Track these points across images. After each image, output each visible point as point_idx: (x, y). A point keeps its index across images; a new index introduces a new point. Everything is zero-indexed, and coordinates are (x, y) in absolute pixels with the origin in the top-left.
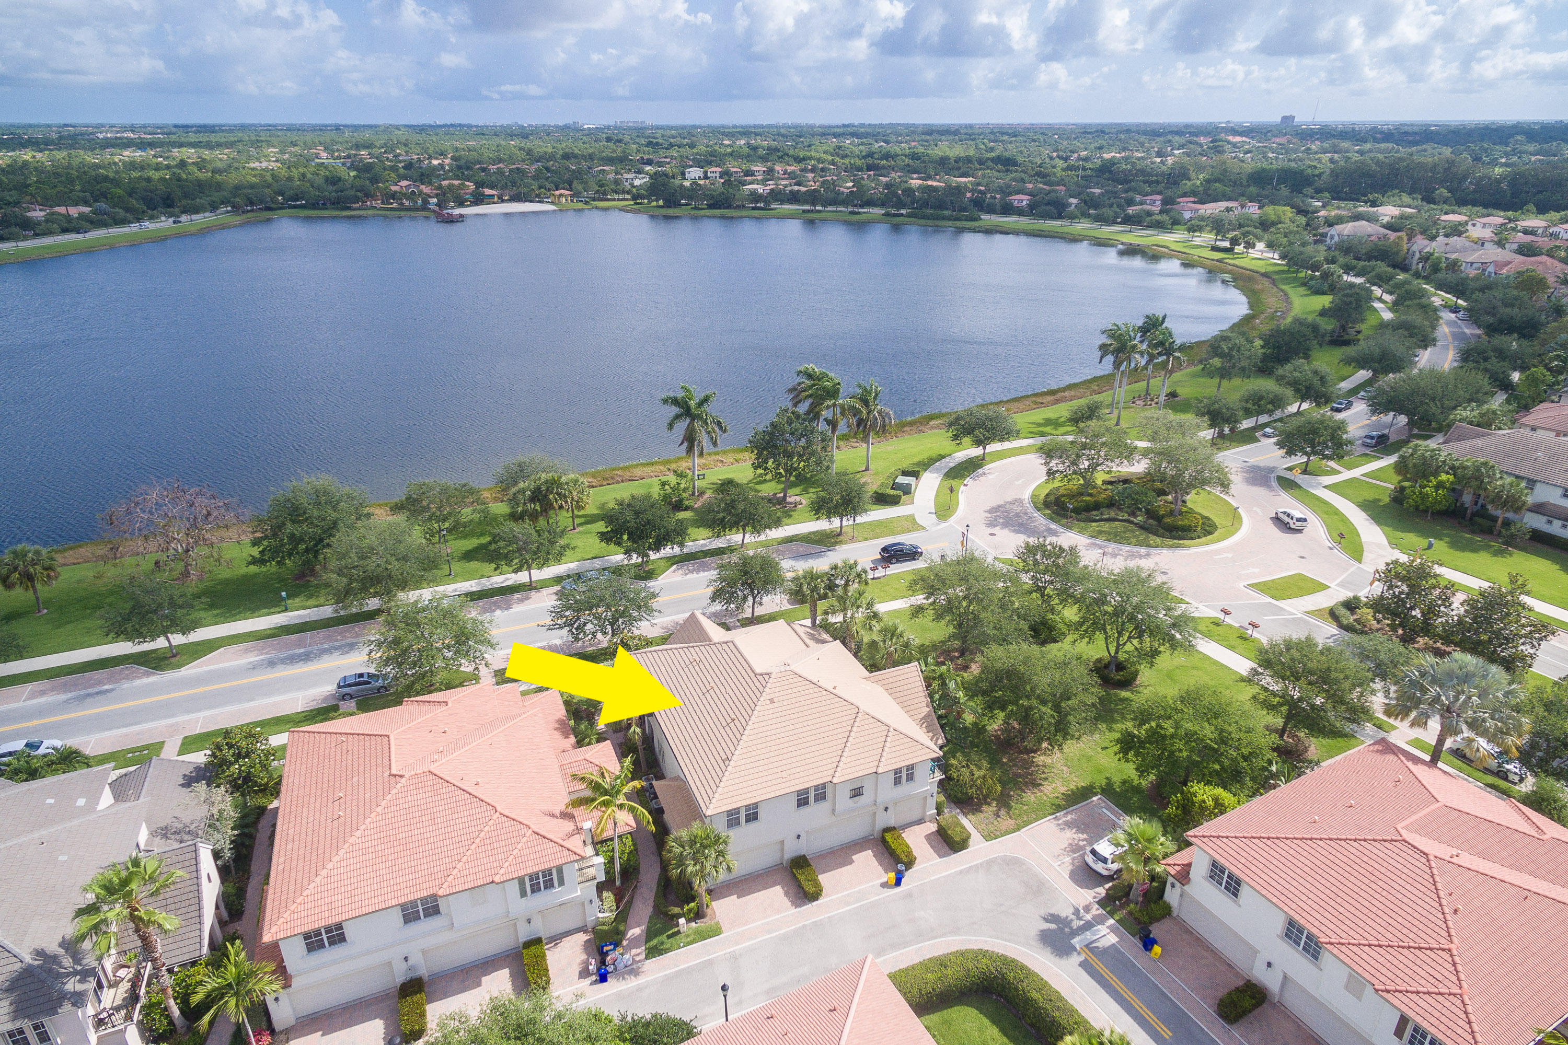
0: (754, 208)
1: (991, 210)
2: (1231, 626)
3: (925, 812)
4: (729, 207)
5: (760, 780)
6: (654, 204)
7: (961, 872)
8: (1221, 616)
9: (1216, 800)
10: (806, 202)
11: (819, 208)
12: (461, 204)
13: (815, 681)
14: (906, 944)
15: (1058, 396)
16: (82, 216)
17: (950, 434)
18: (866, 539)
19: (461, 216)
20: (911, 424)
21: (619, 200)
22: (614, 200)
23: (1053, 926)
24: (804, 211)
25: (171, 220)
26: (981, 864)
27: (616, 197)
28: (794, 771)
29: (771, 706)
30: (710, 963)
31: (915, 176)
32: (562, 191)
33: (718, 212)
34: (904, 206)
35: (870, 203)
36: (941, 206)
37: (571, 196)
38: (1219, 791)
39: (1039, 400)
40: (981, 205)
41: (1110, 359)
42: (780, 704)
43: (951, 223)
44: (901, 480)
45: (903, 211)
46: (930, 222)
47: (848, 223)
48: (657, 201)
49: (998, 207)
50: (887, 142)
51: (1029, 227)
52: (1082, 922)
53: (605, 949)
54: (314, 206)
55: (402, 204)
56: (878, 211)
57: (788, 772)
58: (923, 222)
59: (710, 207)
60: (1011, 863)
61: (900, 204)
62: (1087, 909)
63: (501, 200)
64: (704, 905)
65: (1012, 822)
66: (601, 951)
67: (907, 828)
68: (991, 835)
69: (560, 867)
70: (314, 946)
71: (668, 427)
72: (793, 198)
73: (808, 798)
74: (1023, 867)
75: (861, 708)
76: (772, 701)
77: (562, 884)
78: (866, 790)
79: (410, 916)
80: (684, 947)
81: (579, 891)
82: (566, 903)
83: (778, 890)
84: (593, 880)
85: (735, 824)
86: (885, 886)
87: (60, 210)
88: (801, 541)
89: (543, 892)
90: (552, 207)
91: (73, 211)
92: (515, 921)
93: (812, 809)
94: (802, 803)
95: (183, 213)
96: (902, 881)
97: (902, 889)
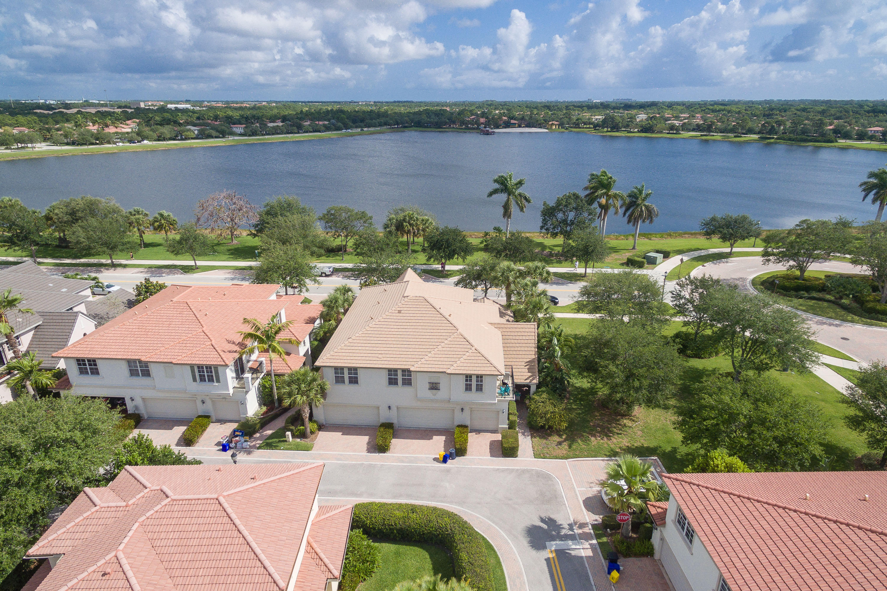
0: (668, 133)
1: (847, 136)
3: (497, 424)
4: (653, 132)
5: (362, 355)
6: (605, 130)
7: (498, 469)
10: (703, 131)
11: (712, 134)
12: (497, 127)
13: (438, 308)
16: (324, 125)
19: (494, 132)
20: (692, 234)
21: (586, 128)
22: (583, 128)
23: (545, 526)
24: (702, 135)
25: (361, 129)
26: (517, 470)
27: (585, 126)
28: (388, 355)
32: (554, 122)
34: (777, 134)
35: (750, 132)
37: (558, 125)
38: (736, 461)
40: (838, 132)
42: (404, 315)
44: (652, 255)
45: (775, 136)
48: (607, 128)
49: (855, 135)
51: (876, 147)
52: (571, 533)
53: (237, 433)
55: (468, 126)
56: (755, 136)
60: (545, 477)
61: (774, 133)
62: (582, 526)
63: (520, 126)
64: (308, 430)
65: (565, 452)
66: (234, 434)
67: (478, 431)
68: (542, 455)
69: (216, 367)
70: (83, 371)
71: (490, 194)
72: (698, 128)
73: (397, 379)
74: (550, 482)
75: (459, 330)
76: (400, 312)
77: (218, 381)
78: (441, 386)
79: (133, 373)
80: (283, 450)
81: (231, 391)
82: (225, 397)
83: (365, 439)
84: (243, 388)
85: (339, 380)
86: (436, 460)
87: (316, 122)
88: (556, 276)
89: (207, 383)
90: (546, 131)
91: (321, 123)
92: (194, 397)
93: (400, 390)
94: (393, 380)
95: (365, 126)
96: (449, 461)
97: (444, 465)
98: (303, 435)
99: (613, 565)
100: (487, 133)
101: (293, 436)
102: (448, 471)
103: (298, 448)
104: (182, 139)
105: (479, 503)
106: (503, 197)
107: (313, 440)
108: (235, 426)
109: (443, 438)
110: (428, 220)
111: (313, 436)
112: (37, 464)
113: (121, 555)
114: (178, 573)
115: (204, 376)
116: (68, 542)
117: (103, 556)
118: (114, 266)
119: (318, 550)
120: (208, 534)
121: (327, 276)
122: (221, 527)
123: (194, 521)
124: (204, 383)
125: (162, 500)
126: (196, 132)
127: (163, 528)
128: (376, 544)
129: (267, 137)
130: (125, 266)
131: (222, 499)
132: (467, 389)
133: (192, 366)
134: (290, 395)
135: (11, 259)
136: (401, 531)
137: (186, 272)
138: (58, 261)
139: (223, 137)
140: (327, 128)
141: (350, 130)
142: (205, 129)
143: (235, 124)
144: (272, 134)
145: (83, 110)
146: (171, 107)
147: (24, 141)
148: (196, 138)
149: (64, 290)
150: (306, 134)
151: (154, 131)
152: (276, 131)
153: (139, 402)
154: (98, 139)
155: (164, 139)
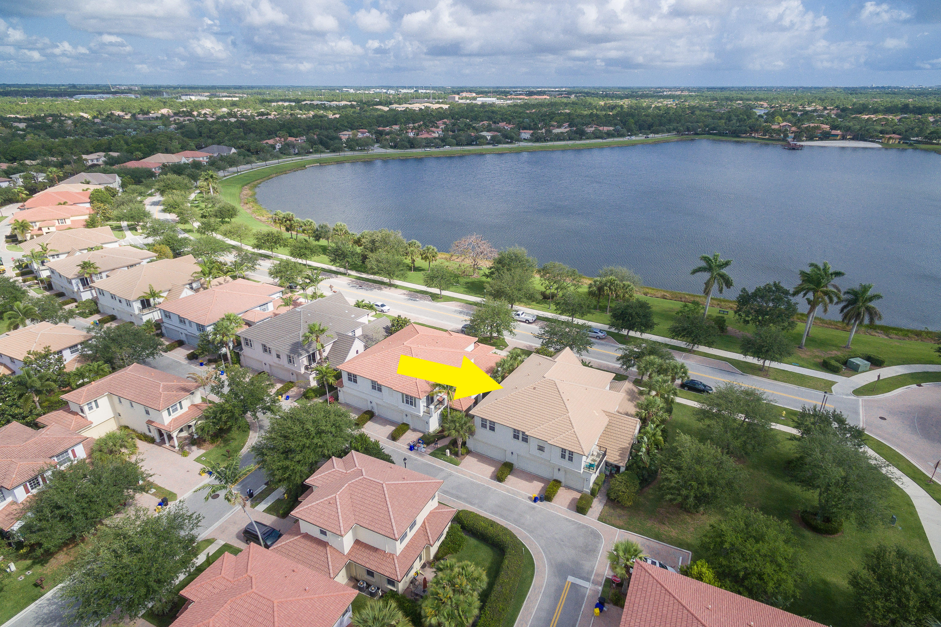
3: (583, 487)
5: (501, 414)
7: (567, 519)
12: (811, 139)
13: (561, 392)
16: (608, 132)
18: (776, 379)
19: (803, 146)
23: (571, 565)
25: (645, 136)
26: (581, 524)
28: (516, 419)
29: (532, 390)
30: (443, 470)
37: (900, 139)
44: (857, 361)
52: (587, 576)
54: (720, 134)
55: (772, 136)
57: (513, 418)
60: (595, 535)
62: (600, 575)
63: (844, 138)
64: (460, 452)
65: (621, 523)
67: (568, 488)
68: (604, 520)
69: (415, 398)
70: (350, 379)
71: (694, 272)
73: (519, 437)
75: (569, 413)
76: (534, 388)
77: (415, 406)
78: (545, 450)
79: (374, 388)
80: (442, 460)
81: (421, 414)
82: (418, 417)
83: (492, 469)
84: (428, 413)
85: (484, 426)
86: (530, 498)
87: (601, 128)
88: (731, 363)
89: (409, 405)
90: (880, 146)
91: (606, 129)
92: (402, 411)
93: (519, 443)
94: (516, 437)
95: (651, 133)
96: (538, 502)
97: (533, 503)
98: (456, 454)
99: (600, 605)
100: (794, 148)
101: (451, 453)
102: (534, 508)
103: (451, 462)
104: (476, 145)
106: (706, 276)
107: (462, 459)
108: (421, 435)
109: (542, 485)
110: (629, 286)
111: (462, 457)
112: (315, 441)
113: (337, 497)
114: (357, 514)
115: (408, 401)
116: (321, 482)
117: (331, 494)
118: (391, 285)
119: (427, 528)
120: (374, 500)
121: (529, 323)
122: (380, 499)
123: (370, 491)
124: (407, 405)
125: (360, 476)
126: (489, 138)
127: (357, 490)
128: (467, 537)
129: (549, 144)
130: (396, 287)
131: (384, 485)
132: (562, 458)
133: (403, 394)
134: (449, 429)
135: (334, 268)
136: (482, 534)
137: (433, 300)
138: (359, 275)
139: (511, 143)
140: (609, 135)
141: (633, 138)
142: (497, 135)
143: (525, 128)
144: (555, 141)
145: (410, 106)
146: (480, 100)
147: (363, 146)
148: (488, 144)
149: (353, 316)
150: (588, 141)
151: (454, 137)
152: (559, 137)
153: (374, 404)
154: (412, 144)
155: (461, 145)
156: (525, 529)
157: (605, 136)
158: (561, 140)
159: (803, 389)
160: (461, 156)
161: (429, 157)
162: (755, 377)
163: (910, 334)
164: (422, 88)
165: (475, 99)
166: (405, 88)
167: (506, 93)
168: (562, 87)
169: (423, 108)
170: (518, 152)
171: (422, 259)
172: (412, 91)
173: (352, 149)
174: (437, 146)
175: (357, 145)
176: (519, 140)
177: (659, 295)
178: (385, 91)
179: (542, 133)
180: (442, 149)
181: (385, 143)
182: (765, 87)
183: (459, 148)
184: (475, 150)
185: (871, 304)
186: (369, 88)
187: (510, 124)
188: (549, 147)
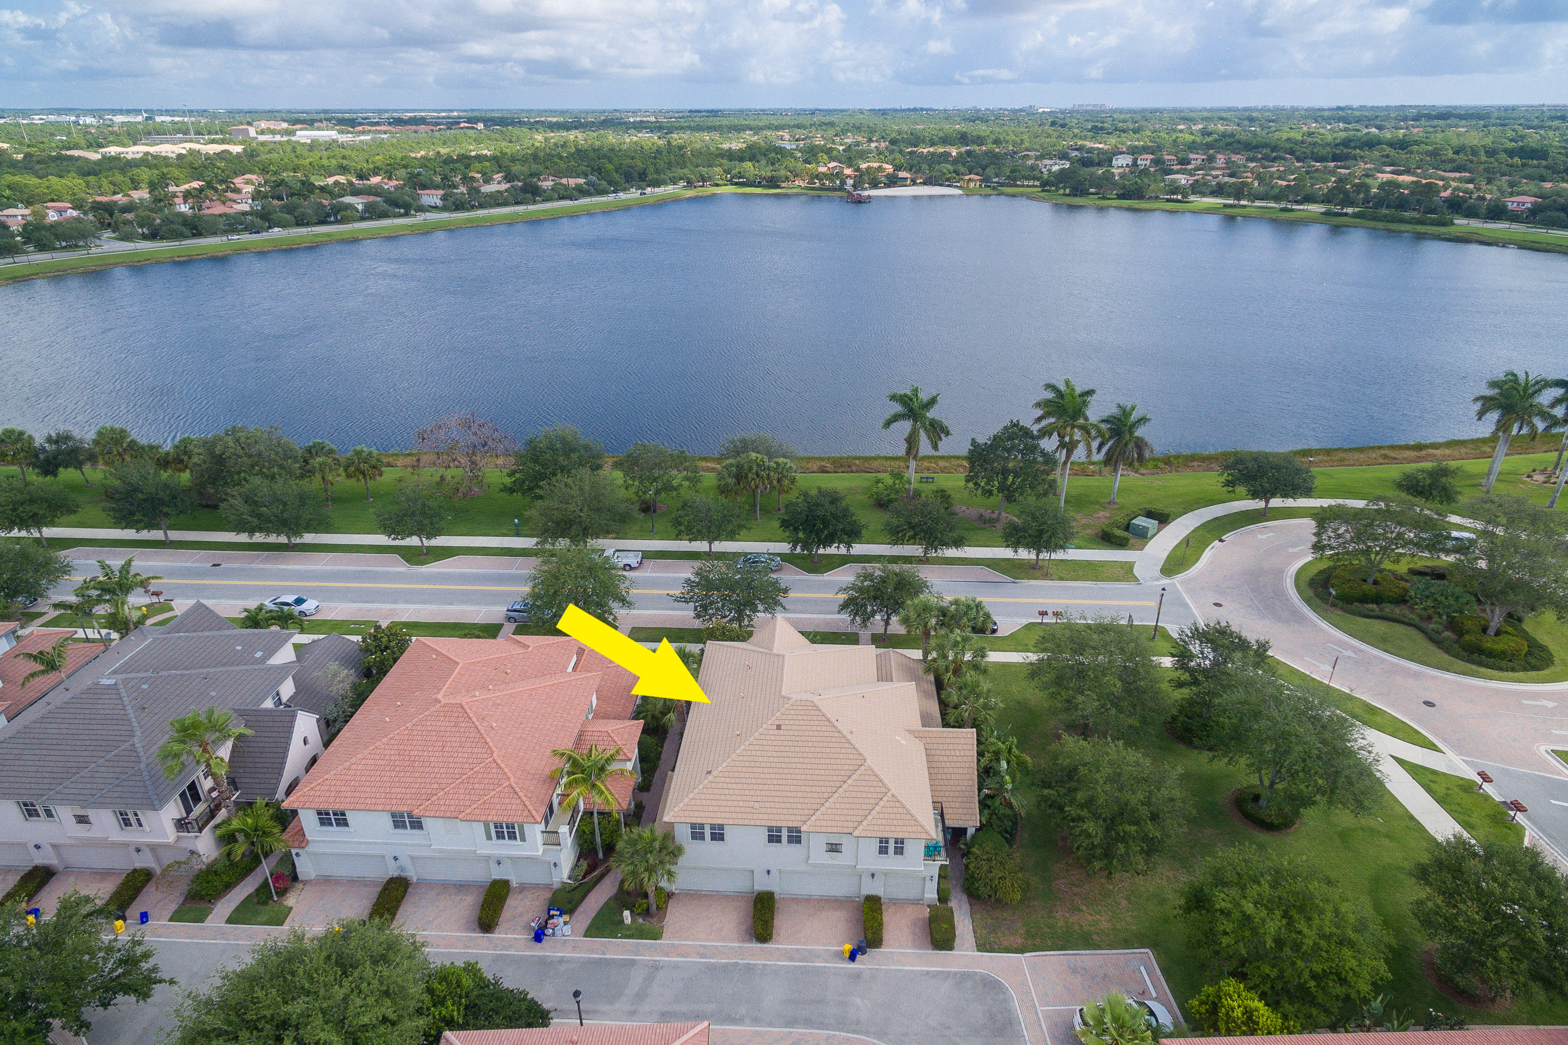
0: (1168, 200)
1: (1471, 213)
2: (1487, 798)
3: (923, 893)
4: (1140, 197)
5: (730, 803)
6: (1061, 191)
7: (928, 973)
8: (1479, 780)
9: (1249, 1014)
10: (1228, 196)
11: (1243, 202)
12: (875, 185)
13: (833, 718)
14: (821, 1026)
15: (1423, 453)
16: (578, 187)
17: (1222, 479)
18: (1061, 579)
19: (869, 197)
21: (1028, 186)
22: (1023, 186)
24: (1225, 206)
25: (640, 191)
26: (955, 973)
27: (1026, 183)
28: (768, 805)
29: (776, 732)
30: (632, 963)
31: (1388, 169)
32: (972, 176)
33: (1126, 203)
34: (1352, 204)
35: (1309, 199)
36: (1402, 204)
37: (981, 181)
38: (1258, 1004)
39: (1392, 454)
40: (1457, 206)
41: (1493, 416)
42: (786, 733)
43: (1408, 227)
44: (1141, 521)
45: (1350, 210)
46: (1380, 225)
47: (1274, 221)
48: (1064, 188)
49: (1483, 210)
50: (1380, 128)
51: (1519, 237)
53: (552, 912)
55: (824, 184)
56: (1316, 208)
57: (761, 804)
58: (1372, 224)
59: (1121, 197)
60: (991, 985)
61: (1347, 201)
63: (914, 183)
64: (654, 906)
65: (1019, 941)
66: (549, 913)
67: (892, 901)
68: (988, 946)
69: (521, 823)
70: (324, 822)
71: (888, 424)
72: (1219, 191)
73: (780, 836)
74: (1001, 997)
75: (868, 761)
77: (523, 839)
78: (844, 849)
79: (398, 823)
80: (620, 938)
81: (541, 851)
82: (533, 861)
83: (736, 919)
84: (555, 845)
85: (698, 837)
86: (839, 955)
87: (564, 181)
88: (988, 566)
89: (507, 841)
90: (960, 192)
91: (572, 182)
92: (487, 858)
93: (785, 849)
94: (774, 838)
95: (649, 186)
96: (859, 957)
97: (852, 965)
98: (648, 915)
100: (859, 201)
101: (633, 916)
102: (857, 976)
103: (642, 934)
105: (906, 1035)
107: (663, 921)
108: (546, 896)
109: (848, 914)
111: (661, 912)
115: (503, 832)
121: (632, 568)
124: (501, 842)
126: (360, 207)
129: (481, 213)
132: (880, 852)
133: (486, 822)
137: (409, 561)
139: (406, 214)
140: (582, 192)
141: (622, 195)
142: (376, 202)
143: (424, 187)
144: (491, 206)
145: (152, 150)
146: (304, 136)
147: (71, 237)
148: (363, 219)
149: (259, 654)
150: (548, 205)
151: (290, 209)
152: (496, 200)
153: (405, 862)
154: (195, 228)
155: (308, 224)
156: (867, 1033)
157: (576, 193)
158: (499, 205)
159: (1101, 584)
160: (313, 247)
161: (242, 251)
162: (1033, 582)
163: (1160, 464)
164: (161, 112)
165: (293, 133)
166: (121, 112)
167: (352, 123)
168: (452, 111)
169: (184, 152)
170: (426, 231)
171: (349, 476)
172: (139, 119)
173: (42, 247)
174: (251, 229)
175: (58, 237)
176: (421, 209)
177: (815, 468)
178: (73, 118)
179: (462, 193)
180: (265, 235)
181: (128, 229)
182: (771, 110)
183: (303, 230)
184: (341, 233)
185: (1138, 433)
186: (26, 113)
187: (390, 178)
188: (484, 219)
